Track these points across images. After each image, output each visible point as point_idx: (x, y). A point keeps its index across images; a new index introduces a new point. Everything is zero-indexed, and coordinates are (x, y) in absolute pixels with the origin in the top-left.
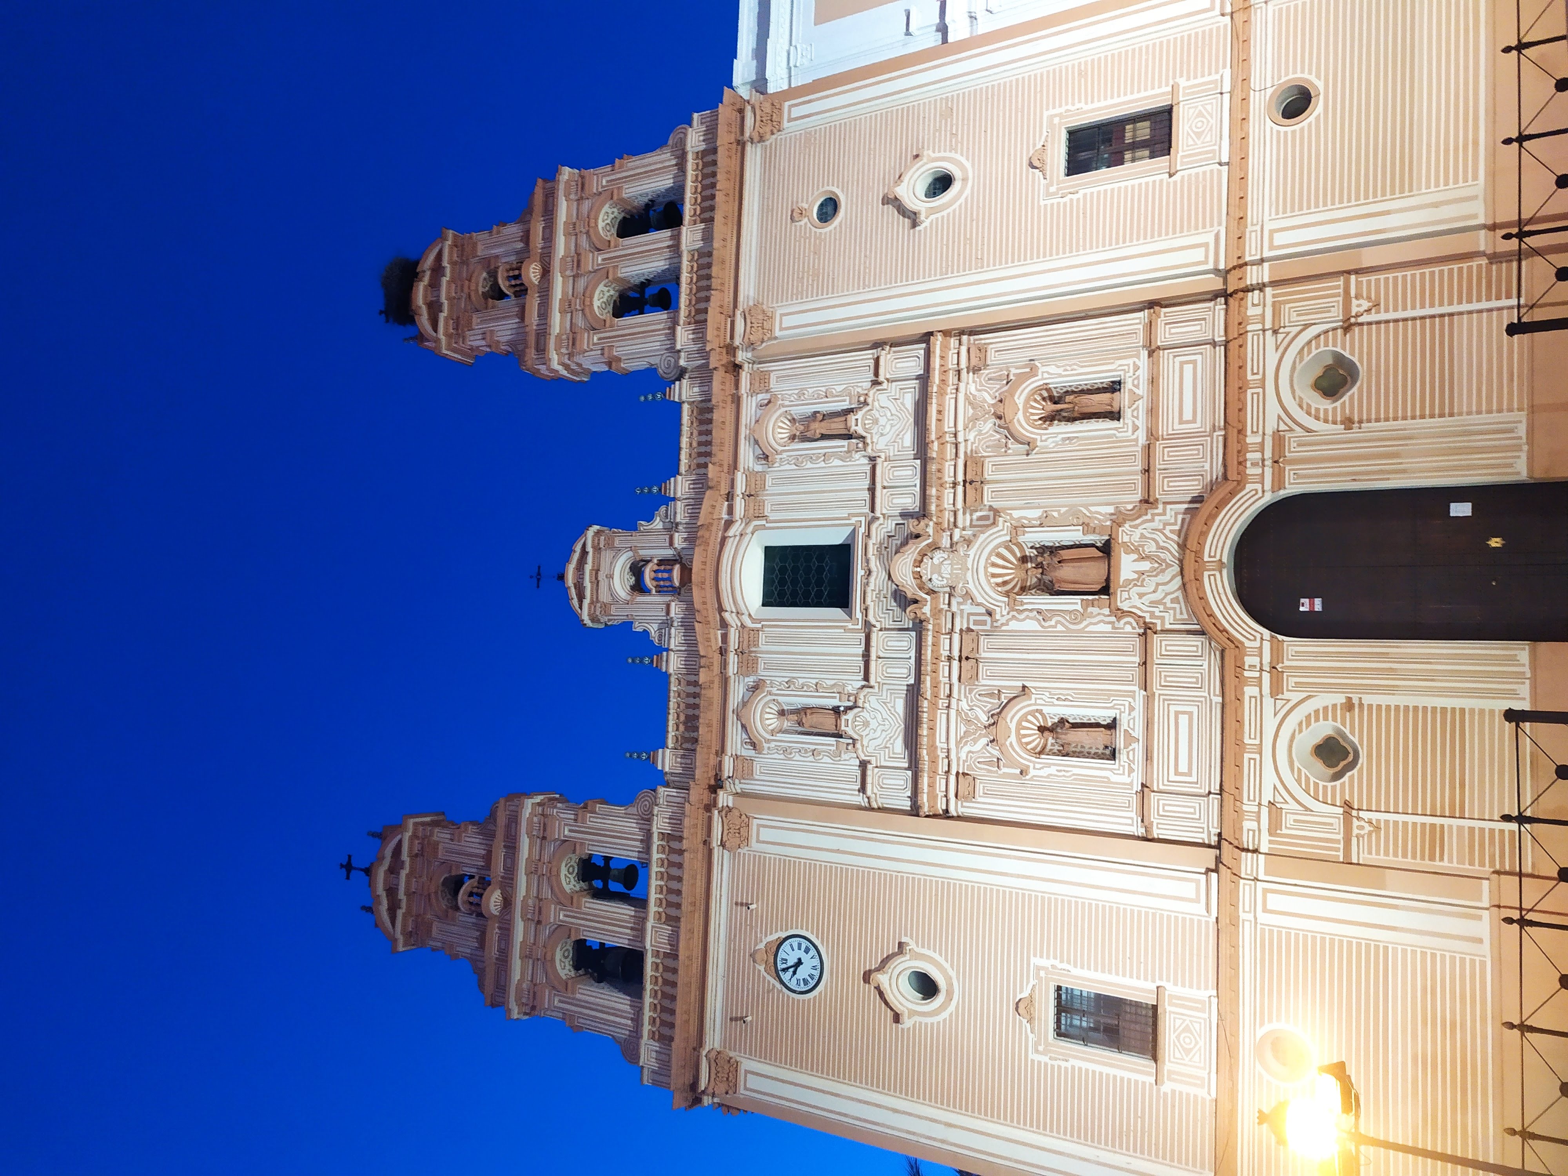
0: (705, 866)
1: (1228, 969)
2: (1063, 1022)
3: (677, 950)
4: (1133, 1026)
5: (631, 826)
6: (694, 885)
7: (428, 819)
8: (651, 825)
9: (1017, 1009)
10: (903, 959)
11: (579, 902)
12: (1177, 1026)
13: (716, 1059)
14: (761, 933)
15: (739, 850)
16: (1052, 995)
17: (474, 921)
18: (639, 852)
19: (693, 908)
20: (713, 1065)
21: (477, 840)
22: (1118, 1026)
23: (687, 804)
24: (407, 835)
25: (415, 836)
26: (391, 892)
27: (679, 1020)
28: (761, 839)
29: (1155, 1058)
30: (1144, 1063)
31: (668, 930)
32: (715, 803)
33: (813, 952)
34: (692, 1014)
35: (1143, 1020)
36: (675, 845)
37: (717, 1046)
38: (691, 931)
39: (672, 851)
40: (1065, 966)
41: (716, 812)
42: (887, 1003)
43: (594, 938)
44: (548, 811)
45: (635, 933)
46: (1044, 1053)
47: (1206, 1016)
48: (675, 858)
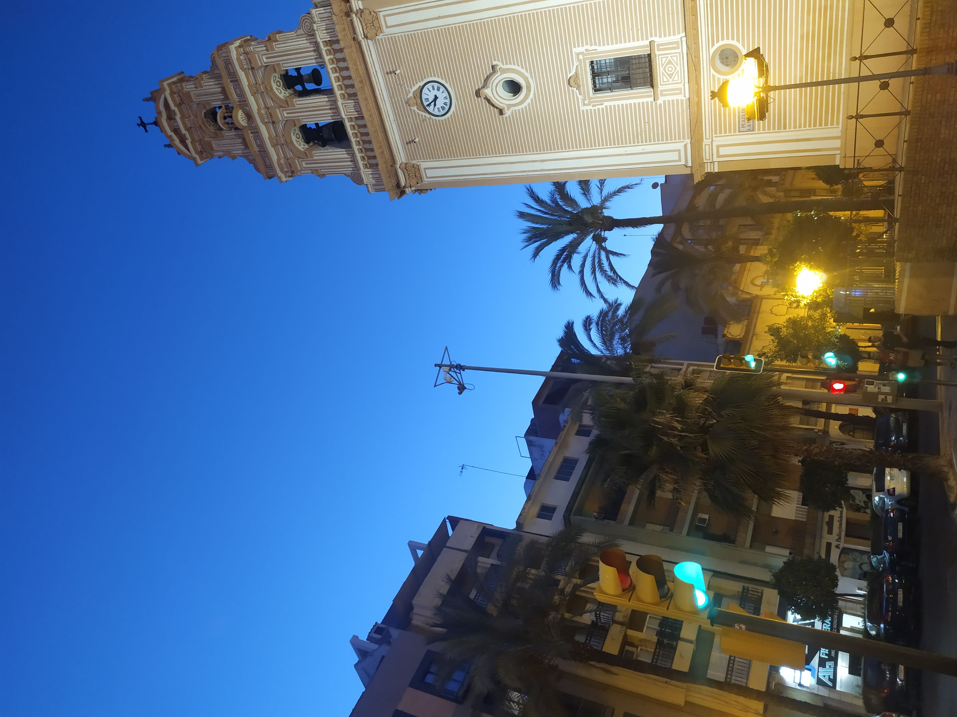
0: (359, 54)
1: (691, 16)
2: (597, 82)
3: (362, 114)
4: (638, 71)
5: (303, 43)
6: (357, 69)
7: (175, 79)
8: (315, 38)
9: (569, 84)
10: (497, 75)
11: (292, 102)
12: (663, 63)
13: (406, 167)
14: (408, 86)
15: (377, 37)
16: (588, 68)
17: (235, 133)
18: (315, 58)
19: (362, 85)
20: (405, 171)
21: (212, 83)
22: (629, 74)
23: (333, 16)
24: (167, 93)
25: (172, 93)
26: (176, 131)
27: (377, 153)
28: (389, 25)
29: (652, 86)
30: (647, 90)
31: (352, 103)
32: (351, 10)
33: (442, 89)
34: (384, 147)
35: (643, 65)
36: (336, 46)
37: (404, 161)
38: (366, 99)
39: (336, 51)
40: (594, 47)
41: (354, 15)
42: (493, 105)
43: (311, 123)
44: (248, 49)
45: (333, 111)
46: (589, 105)
47: (679, 50)
48: (339, 55)
